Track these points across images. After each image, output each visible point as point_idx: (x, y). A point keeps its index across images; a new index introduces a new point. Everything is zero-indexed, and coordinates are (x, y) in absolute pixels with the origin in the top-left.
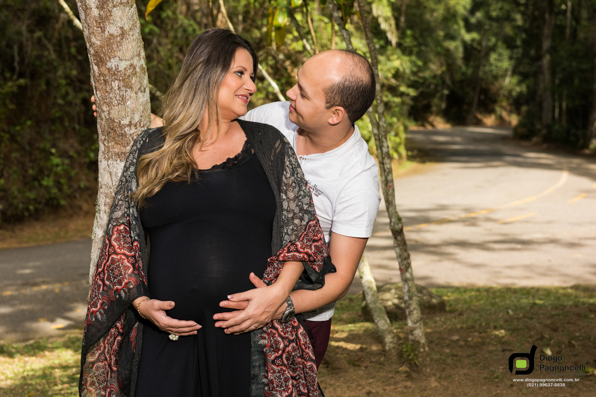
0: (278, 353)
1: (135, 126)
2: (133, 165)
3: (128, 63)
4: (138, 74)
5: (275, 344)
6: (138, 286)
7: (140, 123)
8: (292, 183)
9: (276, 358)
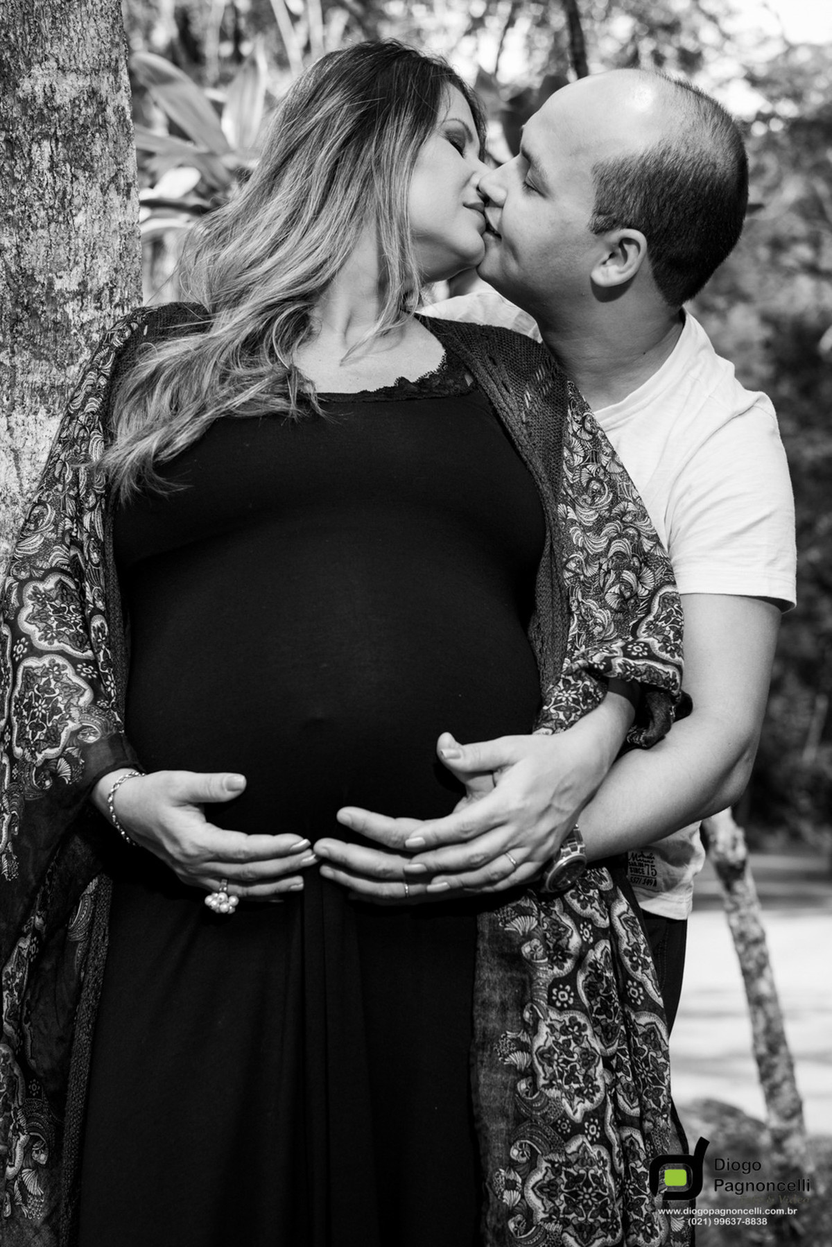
0: (561, 968)
1: (98, 298)
2: (97, 396)
3: (83, 83)
4: (111, 131)
5: (554, 935)
6: (113, 741)
7: (112, 293)
8: (589, 483)
9: (556, 982)
